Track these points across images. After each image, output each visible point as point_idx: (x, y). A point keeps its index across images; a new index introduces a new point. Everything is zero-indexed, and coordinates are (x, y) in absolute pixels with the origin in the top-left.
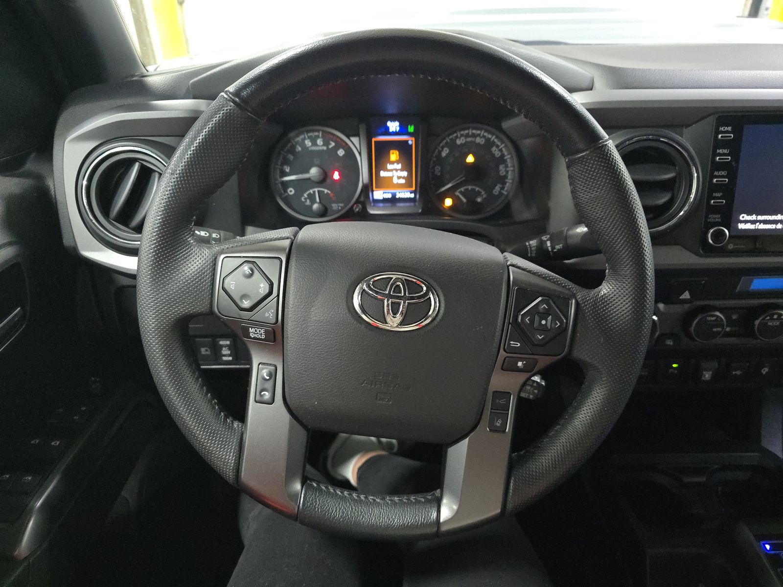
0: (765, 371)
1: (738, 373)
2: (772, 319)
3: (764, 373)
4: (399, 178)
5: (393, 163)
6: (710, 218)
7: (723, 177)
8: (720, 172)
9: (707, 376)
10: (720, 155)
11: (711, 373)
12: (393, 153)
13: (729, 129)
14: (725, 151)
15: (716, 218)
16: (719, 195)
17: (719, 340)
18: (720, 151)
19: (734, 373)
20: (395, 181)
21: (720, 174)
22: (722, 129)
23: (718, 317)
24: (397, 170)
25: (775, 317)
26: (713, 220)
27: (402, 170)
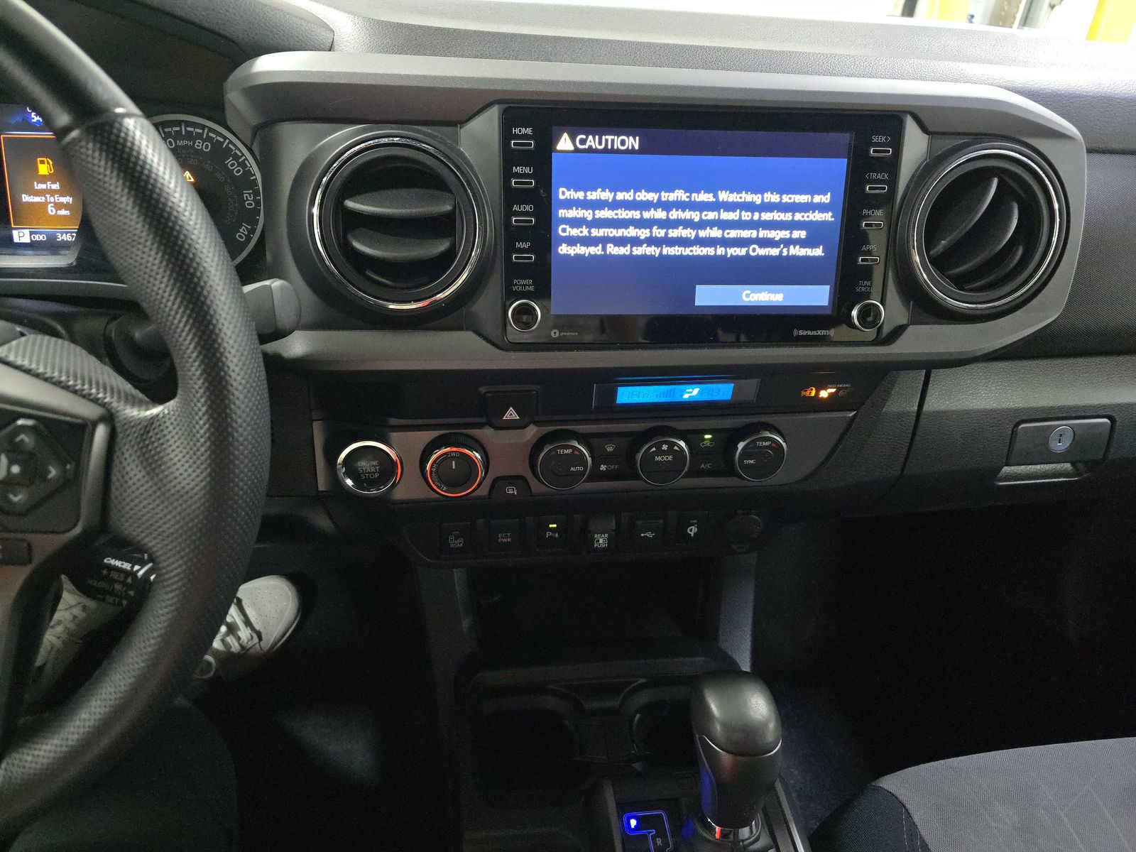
0: (693, 531)
1: (649, 535)
2: (660, 452)
3: (692, 534)
4: (59, 206)
5: (43, 179)
6: (516, 285)
7: (526, 214)
8: (522, 206)
9: (601, 541)
10: (517, 175)
11: (606, 535)
12: (42, 162)
13: (529, 131)
14: (527, 170)
15: (527, 284)
16: (526, 245)
17: (584, 486)
18: (518, 169)
19: (642, 535)
20: (51, 210)
21: (522, 209)
22: (517, 131)
23: (574, 448)
24: (52, 192)
25: (665, 447)
26: (520, 289)
27: (61, 193)
